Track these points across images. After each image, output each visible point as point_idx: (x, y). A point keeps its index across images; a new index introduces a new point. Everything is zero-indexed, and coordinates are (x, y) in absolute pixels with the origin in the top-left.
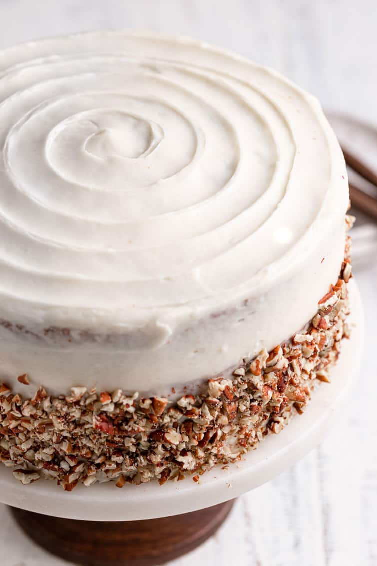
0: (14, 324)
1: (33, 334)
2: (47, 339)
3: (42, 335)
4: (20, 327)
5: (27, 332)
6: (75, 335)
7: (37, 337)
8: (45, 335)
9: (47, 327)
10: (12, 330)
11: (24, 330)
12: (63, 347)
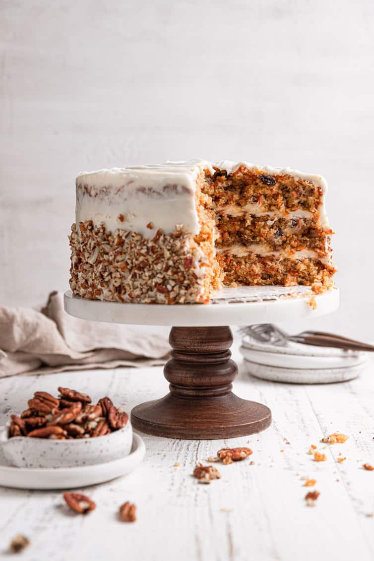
0: (147, 188)
1: (157, 192)
2: (164, 194)
3: (161, 192)
4: (150, 189)
5: (154, 192)
6: (179, 189)
7: (159, 194)
8: (164, 191)
9: (165, 185)
10: (145, 193)
11: (152, 191)
12: (173, 198)
